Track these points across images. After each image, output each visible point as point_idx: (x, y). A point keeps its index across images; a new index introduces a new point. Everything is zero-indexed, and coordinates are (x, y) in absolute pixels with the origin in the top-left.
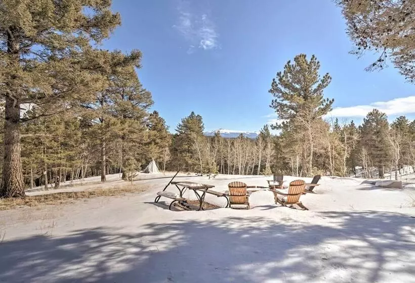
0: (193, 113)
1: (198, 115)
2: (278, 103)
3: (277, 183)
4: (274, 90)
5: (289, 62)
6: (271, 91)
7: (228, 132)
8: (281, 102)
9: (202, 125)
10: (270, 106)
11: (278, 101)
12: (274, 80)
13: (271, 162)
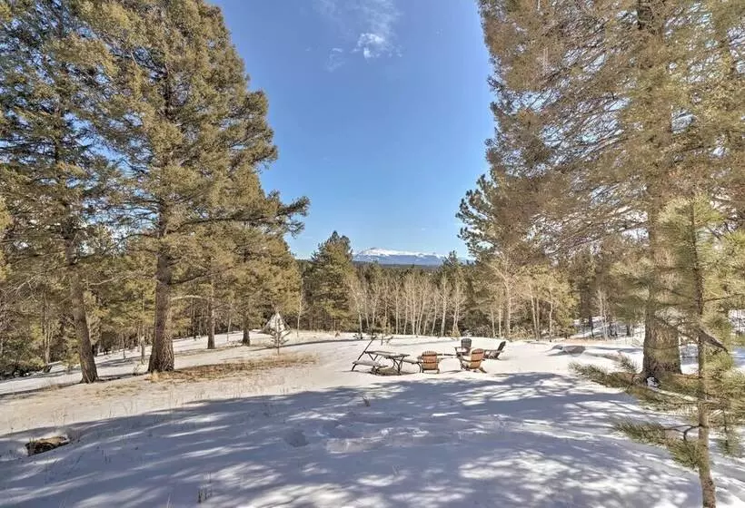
0: (335, 233)
1: (344, 237)
2: (469, 232)
3: (465, 350)
4: (465, 214)
5: (483, 176)
6: (458, 215)
7: (387, 253)
8: (472, 231)
9: (349, 252)
10: (459, 236)
11: (469, 230)
12: (463, 200)
13: (460, 315)
